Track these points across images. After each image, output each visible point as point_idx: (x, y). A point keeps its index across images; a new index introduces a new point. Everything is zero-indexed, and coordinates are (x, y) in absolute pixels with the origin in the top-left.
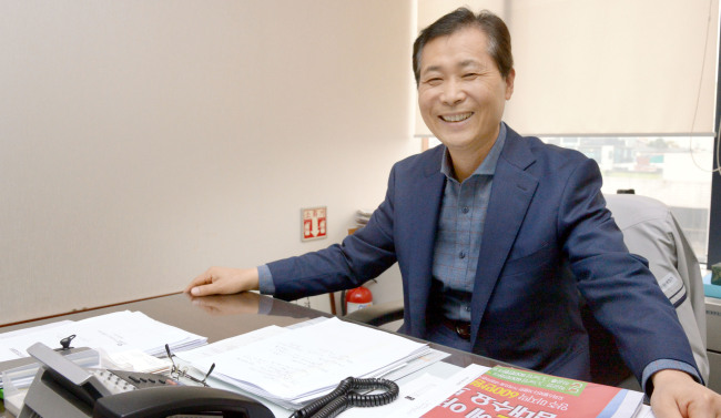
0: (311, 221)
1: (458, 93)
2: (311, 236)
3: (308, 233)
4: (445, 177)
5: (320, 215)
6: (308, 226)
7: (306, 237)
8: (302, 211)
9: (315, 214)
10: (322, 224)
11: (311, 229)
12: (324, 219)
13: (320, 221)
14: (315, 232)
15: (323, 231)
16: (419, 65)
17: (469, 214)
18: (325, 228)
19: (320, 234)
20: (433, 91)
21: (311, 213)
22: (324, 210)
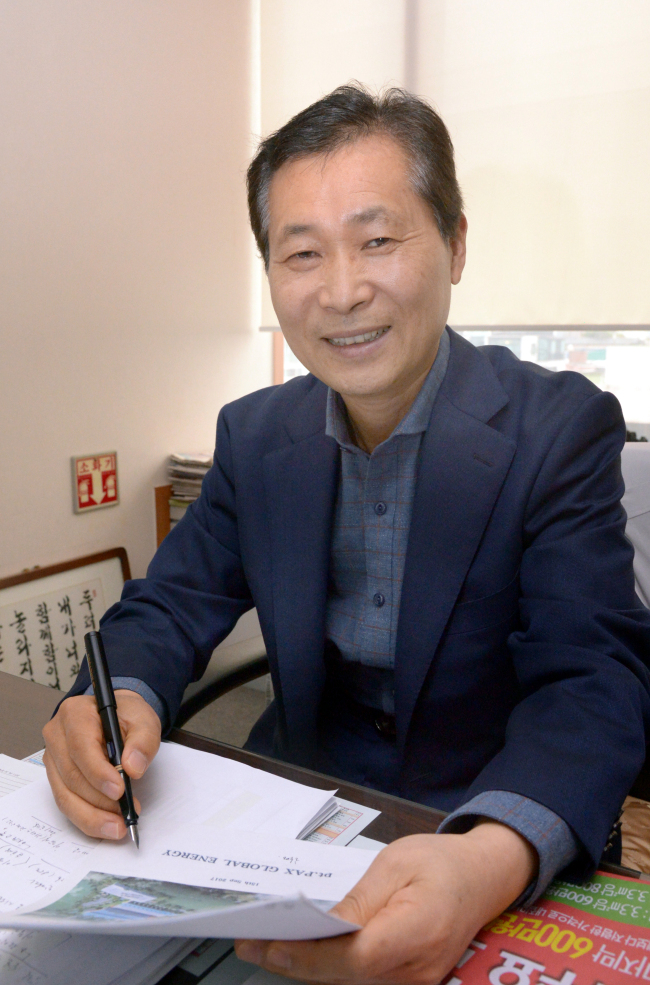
0: (89, 478)
1: (357, 286)
2: (91, 502)
3: (85, 499)
4: (338, 446)
5: (105, 467)
6: (84, 487)
7: (82, 505)
8: (74, 462)
9: (97, 465)
10: (110, 482)
11: (90, 491)
12: (113, 473)
13: (105, 476)
14: (98, 495)
15: (111, 493)
16: (265, 223)
17: (388, 517)
18: (116, 487)
19: (106, 499)
20: (302, 285)
21: (90, 464)
22: (113, 457)
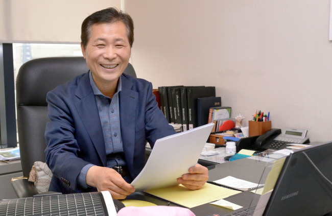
1: (114, 54)
17: (115, 113)
20: (100, 51)
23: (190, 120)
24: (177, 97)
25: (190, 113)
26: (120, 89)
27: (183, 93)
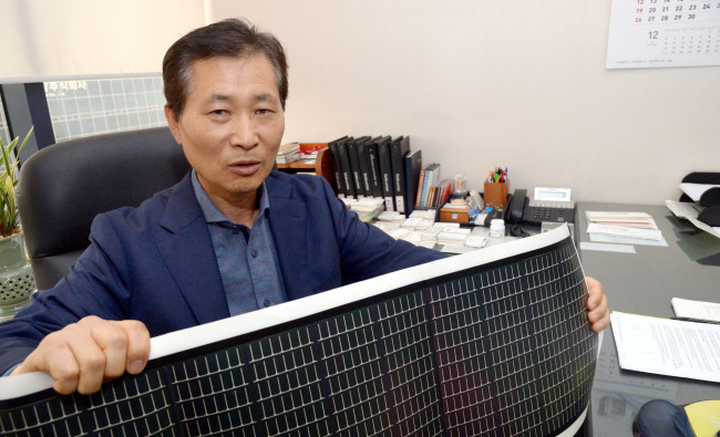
17: (260, 257)
23: (398, 189)
24: (372, 157)
25: (398, 180)
26: (266, 204)
27: (383, 150)
